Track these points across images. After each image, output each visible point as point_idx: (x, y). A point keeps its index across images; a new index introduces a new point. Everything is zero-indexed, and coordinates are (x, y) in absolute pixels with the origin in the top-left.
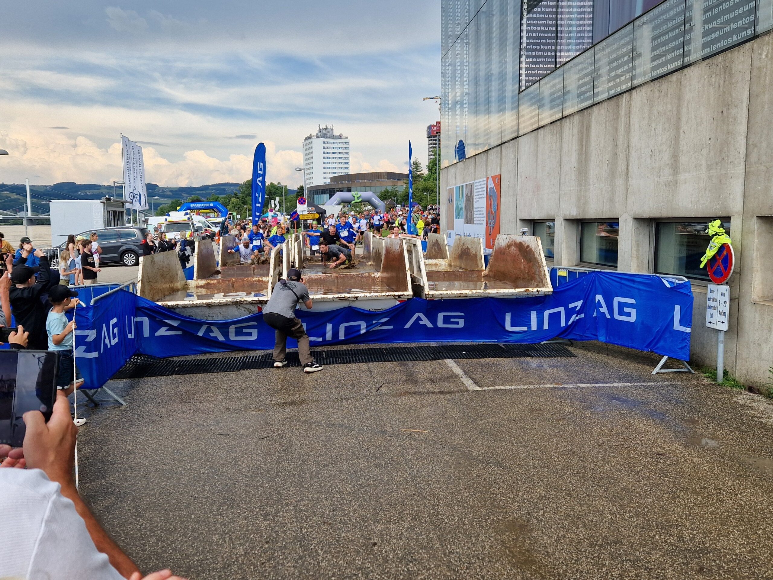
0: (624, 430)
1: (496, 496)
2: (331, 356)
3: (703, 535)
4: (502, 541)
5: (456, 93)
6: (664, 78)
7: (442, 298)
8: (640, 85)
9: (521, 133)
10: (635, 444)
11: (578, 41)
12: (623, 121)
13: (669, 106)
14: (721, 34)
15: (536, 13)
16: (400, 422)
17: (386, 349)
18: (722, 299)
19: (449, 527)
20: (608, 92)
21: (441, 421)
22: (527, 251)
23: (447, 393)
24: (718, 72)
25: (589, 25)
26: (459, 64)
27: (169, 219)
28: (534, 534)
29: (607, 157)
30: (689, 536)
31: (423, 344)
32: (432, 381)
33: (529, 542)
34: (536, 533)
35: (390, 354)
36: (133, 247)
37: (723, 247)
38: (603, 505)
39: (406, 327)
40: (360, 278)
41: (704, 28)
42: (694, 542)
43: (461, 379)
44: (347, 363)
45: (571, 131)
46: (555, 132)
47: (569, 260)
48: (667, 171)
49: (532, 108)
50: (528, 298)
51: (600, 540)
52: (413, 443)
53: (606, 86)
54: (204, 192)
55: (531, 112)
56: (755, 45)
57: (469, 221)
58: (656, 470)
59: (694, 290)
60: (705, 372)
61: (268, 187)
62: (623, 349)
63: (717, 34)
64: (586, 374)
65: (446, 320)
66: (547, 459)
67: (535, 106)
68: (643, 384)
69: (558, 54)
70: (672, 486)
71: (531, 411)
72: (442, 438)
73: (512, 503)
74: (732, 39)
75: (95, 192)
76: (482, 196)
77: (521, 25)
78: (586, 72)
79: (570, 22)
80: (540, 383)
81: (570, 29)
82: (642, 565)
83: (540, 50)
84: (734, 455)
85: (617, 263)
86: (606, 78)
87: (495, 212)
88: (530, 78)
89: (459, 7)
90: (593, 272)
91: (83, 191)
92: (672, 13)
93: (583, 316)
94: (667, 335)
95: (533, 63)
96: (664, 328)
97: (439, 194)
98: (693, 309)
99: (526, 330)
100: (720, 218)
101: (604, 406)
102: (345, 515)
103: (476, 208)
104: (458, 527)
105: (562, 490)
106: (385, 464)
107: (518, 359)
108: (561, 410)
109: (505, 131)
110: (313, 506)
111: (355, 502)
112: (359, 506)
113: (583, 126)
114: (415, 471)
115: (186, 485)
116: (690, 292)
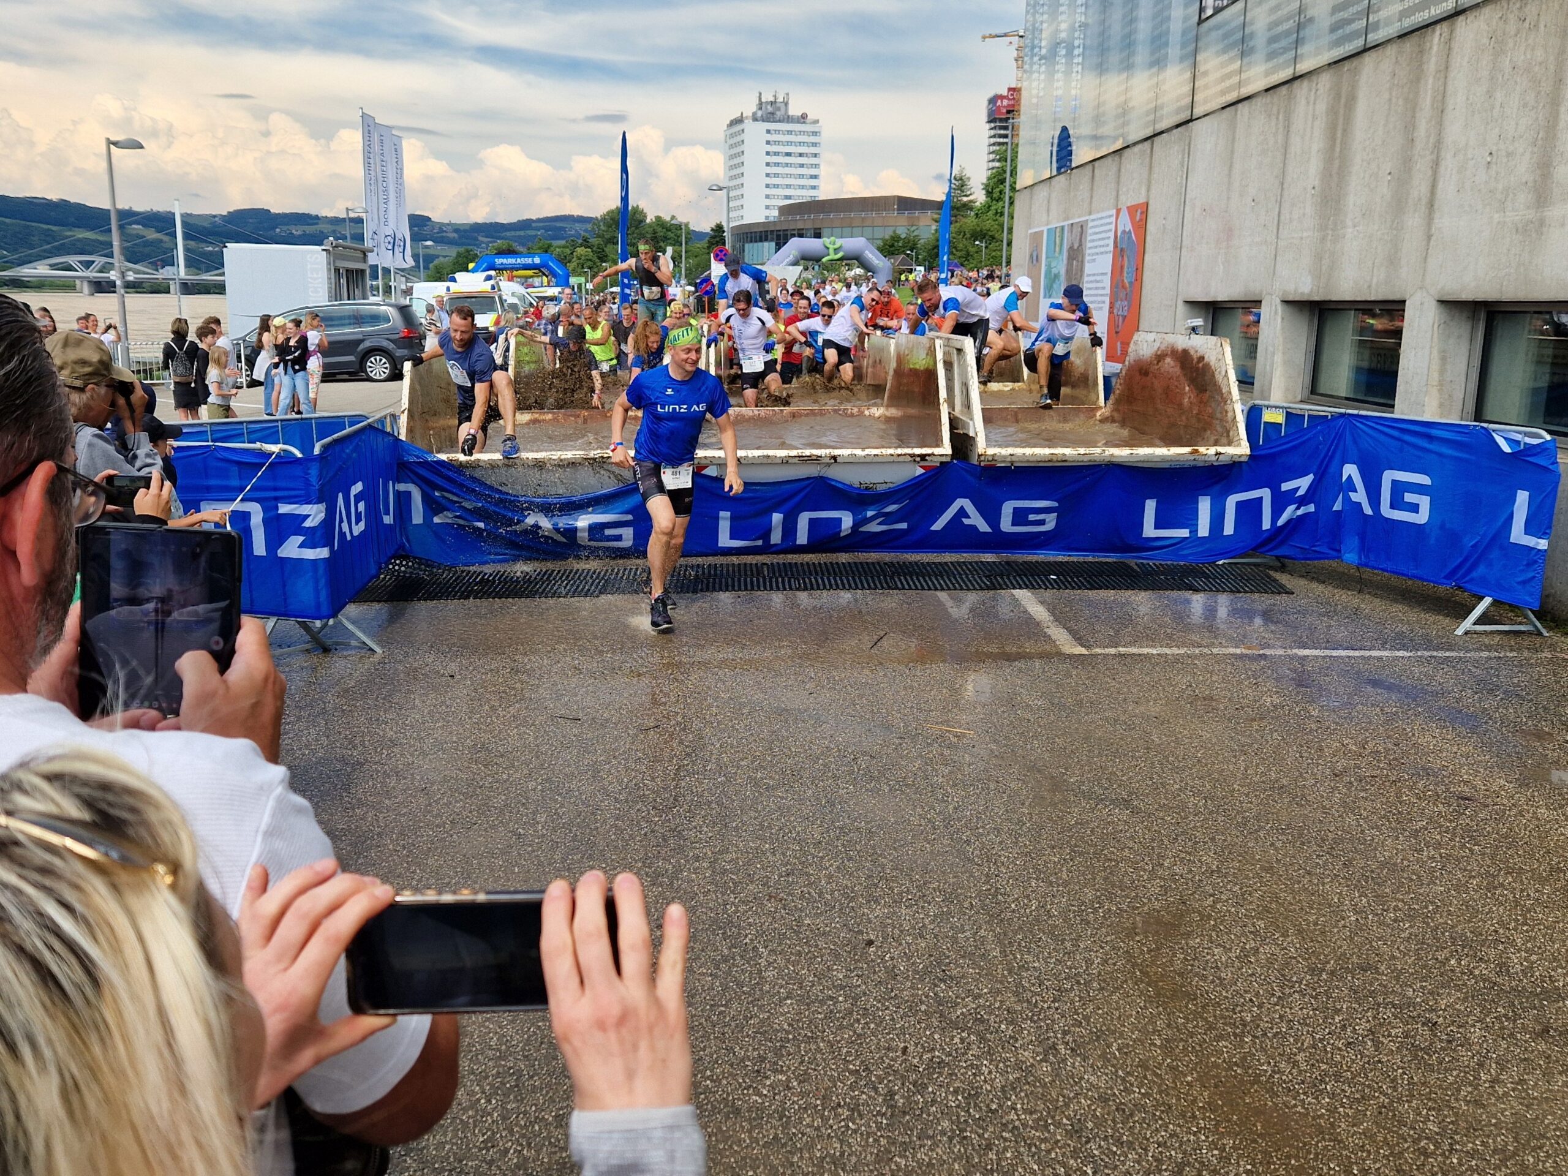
0: (1390, 746)
1: (1116, 866)
2: (780, 575)
3: (1550, 963)
4: (1127, 952)
5: (1059, 23)
7: (1012, 463)
8: (1476, 6)
9: (1198, 111)
10: (1413, 775)
12: (1430, 86)
16: (920, 710)
17: (892, 565)
19: (1019, 918)
20: (1399, 21)
22: (1198, 368)
23: (1018, 657)
27: (454, 287)
28: (1194, 942)
29: (1388, 167)
30: (1522, 964)
31: (968, 557)
32: (987, 631)
33: (1182, 956)
34: (1198, 940)
35: (899, 575)
36: (385, 344)
38: (1340, 894)
39: (933, 528)
42: (1532, 976)
43: (1046, 630)
44: (812, 588)
45: (1311, 107)
46: (1275, 109)
47: (1287, 390)
48: (1523, 198)
49: (1226, 57)
50: (1195, 468)
51: (1332, 962)
52: (946, 752)
53: (1397, 8)
55: (1223, 65)
58: (1454, 828)
59: (1563, 458)
61: (650, 225)
62: (1394, 580)
64: (1312, 629)
65: (1020, 516)
66: (1224, 797)
67: (1235, 52)
68: (1435, 654)
70: (1489, 862)
71: (1193, 699)
72: (1005, 746)
73: (1149, 879)
75: (309, 229)
76: (1102, 250)
80: (1212, 645)
82: (1419, 1016)
85: (1394, 399)
87: (1131, 283)
90: (1342, 415)
91: (285, 228)
93: (1311, 508)
94: (1495, 554)
96: (1488, 539)
97: (1010, 244)
98: (1558, 500)
99: (1187, 535)
101: (1350, 695)
102: (810, 884)
103: (1089, 275)
104: (1038, 920)
105: (1253, 858)
106: (890, 790)
107: (1167, 593)
108: (1255, 701)
109: (1162, 108)
110: (748, 863)
111: (829, 860)
112: (838, 868)
113: (1338, 96)
114: (951, 807)
115: (502, 811)
116: (1553, 463)
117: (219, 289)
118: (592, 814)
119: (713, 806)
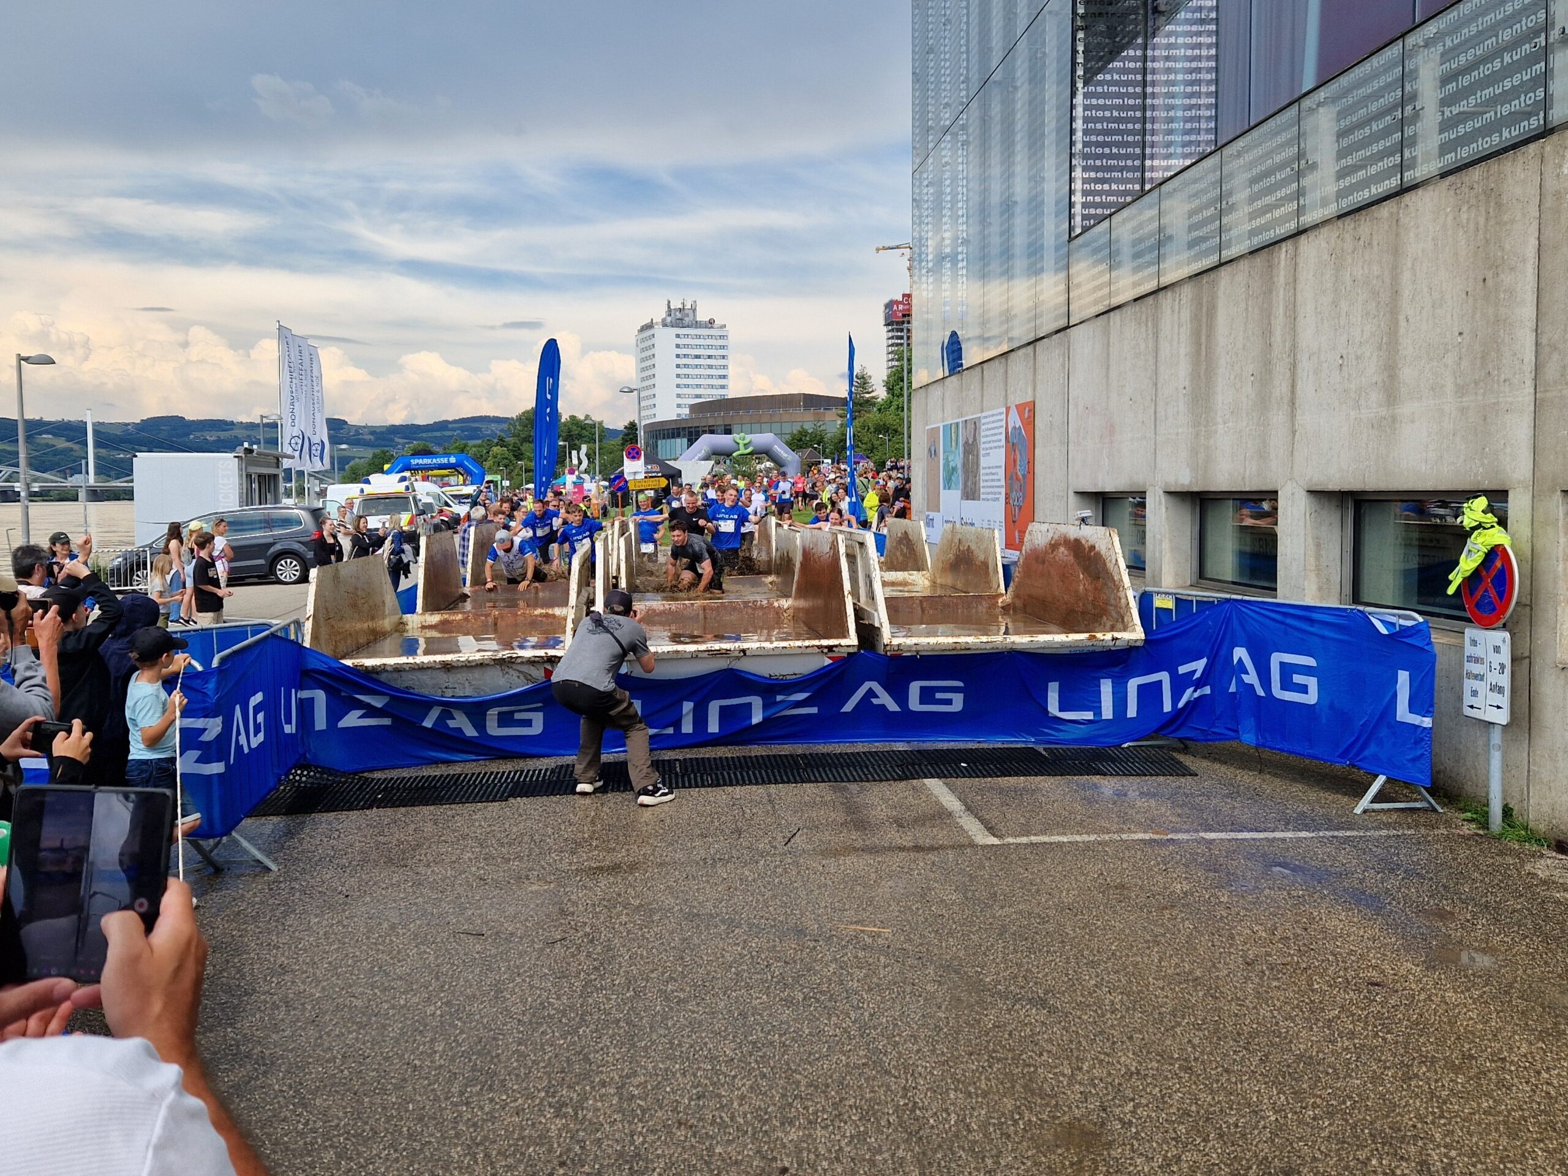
0: (1299, 931)
1: (1035, 1071)
2: (692, 771)
3: (1469, 1157)
4: (1049, 1167)
5: (943, 239)
6: (1363, 212)
7: (918, 652)
8: (1315, 226)
9: (1074, 319)
10: (1323, 961)
11: (1187, 138)
12: (1281, 297)
13: (1376, 269)
14: (1477, 126)
15: (1101, 83)
16: (834, 910)
17: (804, 756)
18: (1496, 660)
19: (938, 1135)
20: (1250, 238)
21: (918, 909)
22: (1089, 558)
23: (932, 849)
24: (1473, 201)
25: (1208, 107)
26: (948, 182)
27: (368, 489)
28: (1116, 1153)
29: (1250, 369)
30: (1442, 1161)
31: (879, 746)
32: (900, 824)
33: (1105, 1169)
34: (1119, 1150)
35: (812, 767)
36: (294, 547)
37: (1495, 553)
38: (1259, 1092)
39: (843, 710)
40: (750, 611)
41: (1443, 114)
43: (958, 820)
44: (725, 785)
45: (1176, 315)
46: (1144, 317)
47: (1177, 575)
48: (1375, 397)
49: (1096, 270)
50: (1094, 652)
51: (1254, 1167)
52: (861, 954)
53: (1247, 227)
54: (438, 434)
55: (1094, 278)
56: (1548, 148)
57: (971, 493)
58: (1366, 1017)
59: (1436, 638)
60: (1463, 810)
61: (565, 424)
62: (1293, 760)
63: (1469, 126)
64: (1217, 812)
65: (927, 695)
66: (1141, 992)
67: (1103, 267)
68: (1336, 833)
69: (1148, 163)
70: (1402, 1051)
71: (1105, 888)
72: (921, 944)
73: (1069, 1085)
74: (1501, 136)
75: (223, 435)
76: (996, 444)
77: (1072, 107)
78: (1204, 199)
79: (1171, 101)
80: (1122, 831)
81: (1172, 114)
83: (1111, 156)
84: (1530, 986)
85: (1276, 582)
86: (1246, 211)
87: (1024, 476)
88: (1092, 211)
89: (948, 72)
90: (1228, 600)
91: (199, 435)
92: (1376, 85)
93: (1207, 690)
94: (1384, 732)
95: (1097, 181)
96: (1376, 718)
97: (910, 437)
98: (1437, 680)
99: (1091, 718)
100: (1486, 493)
101: (1257, 880)
102: (722, 1107)
103: (984, 468)
104: (957, 1136)
105: (1172, 1058)
106: (804, 999)
107: (1075, 778)
108: (1165, 888)
109: (1042, 316)
110: (657, 1087)
111: (743, 1078)
112: (751, 1087)
113: (1200, 304)
114: (867, 1014)
115: (397, 1041)
116: (1428, 644)
117: (127, 495)
118: (494, 1039)
119: (622, 1024)
